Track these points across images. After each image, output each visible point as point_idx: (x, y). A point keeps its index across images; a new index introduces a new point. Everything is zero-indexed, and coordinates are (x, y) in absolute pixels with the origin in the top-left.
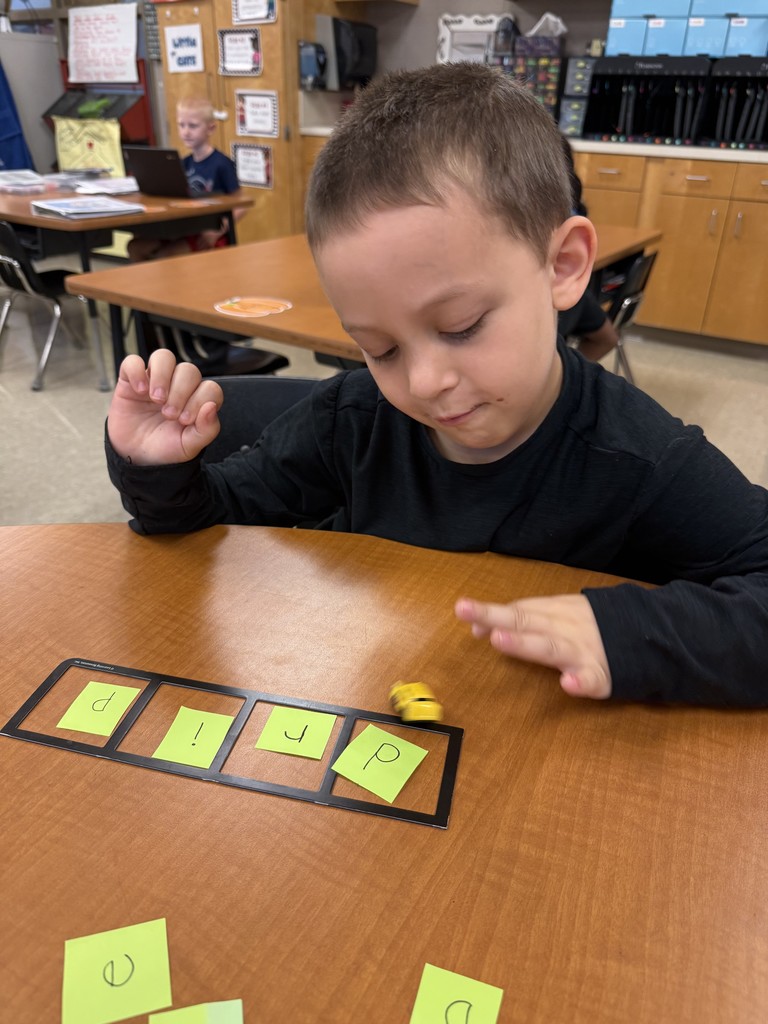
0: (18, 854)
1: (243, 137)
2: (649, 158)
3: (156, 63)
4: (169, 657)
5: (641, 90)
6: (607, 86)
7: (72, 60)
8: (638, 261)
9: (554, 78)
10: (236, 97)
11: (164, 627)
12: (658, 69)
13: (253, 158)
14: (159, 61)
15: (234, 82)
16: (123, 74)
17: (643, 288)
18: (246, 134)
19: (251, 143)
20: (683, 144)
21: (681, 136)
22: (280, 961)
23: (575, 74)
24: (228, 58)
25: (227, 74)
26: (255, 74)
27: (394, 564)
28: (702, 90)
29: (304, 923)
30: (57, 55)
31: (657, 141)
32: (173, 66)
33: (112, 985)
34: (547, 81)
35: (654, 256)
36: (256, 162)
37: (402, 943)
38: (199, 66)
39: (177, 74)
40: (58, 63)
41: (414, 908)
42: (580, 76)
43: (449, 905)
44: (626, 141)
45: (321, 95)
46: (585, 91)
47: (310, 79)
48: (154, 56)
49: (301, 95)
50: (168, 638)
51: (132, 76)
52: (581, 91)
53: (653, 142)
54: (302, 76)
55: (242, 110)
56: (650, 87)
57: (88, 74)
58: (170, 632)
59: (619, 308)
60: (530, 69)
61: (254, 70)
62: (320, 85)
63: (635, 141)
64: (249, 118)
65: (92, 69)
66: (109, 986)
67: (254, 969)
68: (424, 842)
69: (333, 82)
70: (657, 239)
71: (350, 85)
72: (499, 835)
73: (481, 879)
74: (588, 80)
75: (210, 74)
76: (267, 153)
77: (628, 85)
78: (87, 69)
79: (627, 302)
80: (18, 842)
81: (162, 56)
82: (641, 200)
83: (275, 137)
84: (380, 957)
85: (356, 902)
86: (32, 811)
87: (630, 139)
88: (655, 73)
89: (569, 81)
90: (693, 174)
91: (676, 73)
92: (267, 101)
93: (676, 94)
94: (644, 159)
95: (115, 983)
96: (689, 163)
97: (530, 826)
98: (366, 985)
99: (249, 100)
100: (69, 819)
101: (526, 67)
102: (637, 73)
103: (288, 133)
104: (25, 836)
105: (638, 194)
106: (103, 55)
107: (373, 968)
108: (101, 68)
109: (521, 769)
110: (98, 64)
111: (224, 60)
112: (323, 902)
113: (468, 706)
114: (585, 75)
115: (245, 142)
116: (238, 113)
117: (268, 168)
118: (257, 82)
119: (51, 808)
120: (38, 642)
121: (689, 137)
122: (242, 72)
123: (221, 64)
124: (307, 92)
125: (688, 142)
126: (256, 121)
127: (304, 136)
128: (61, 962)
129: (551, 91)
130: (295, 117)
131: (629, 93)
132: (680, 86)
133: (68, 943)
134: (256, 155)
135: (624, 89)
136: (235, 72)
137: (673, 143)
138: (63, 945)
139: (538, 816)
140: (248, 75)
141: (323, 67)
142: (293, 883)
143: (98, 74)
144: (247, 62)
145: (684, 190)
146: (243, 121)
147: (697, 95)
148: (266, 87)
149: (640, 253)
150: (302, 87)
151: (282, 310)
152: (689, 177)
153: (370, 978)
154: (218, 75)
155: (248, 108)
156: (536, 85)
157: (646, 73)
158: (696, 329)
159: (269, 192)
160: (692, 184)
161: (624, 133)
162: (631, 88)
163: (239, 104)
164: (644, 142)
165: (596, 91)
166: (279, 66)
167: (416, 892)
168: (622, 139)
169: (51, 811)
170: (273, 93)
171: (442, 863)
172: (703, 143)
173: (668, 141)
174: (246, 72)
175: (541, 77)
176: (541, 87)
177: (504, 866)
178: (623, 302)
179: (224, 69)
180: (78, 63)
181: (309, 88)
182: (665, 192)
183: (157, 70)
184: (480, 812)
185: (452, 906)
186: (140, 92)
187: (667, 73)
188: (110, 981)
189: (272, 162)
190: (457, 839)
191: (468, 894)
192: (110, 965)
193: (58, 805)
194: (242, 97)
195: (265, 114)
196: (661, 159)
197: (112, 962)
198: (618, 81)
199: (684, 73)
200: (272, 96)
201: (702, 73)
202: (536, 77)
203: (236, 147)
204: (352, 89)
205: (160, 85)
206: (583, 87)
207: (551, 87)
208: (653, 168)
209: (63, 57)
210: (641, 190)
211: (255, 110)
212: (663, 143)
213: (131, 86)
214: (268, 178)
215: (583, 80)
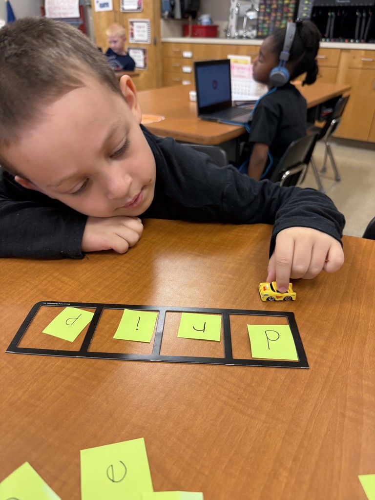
0: (45, 395)
1: (133, 44)
2: (342, 50)
3: (88, 7)
4: (126, 282)
5: (338, 14)
6: (320, 13)
7: (47, 7)
8: (340, 100)
9: (292, 10)
10: (129, 23)
11: (121, 266)
12: (347, 3)
13: (137, 54)
14: (90, 6)
15: (128, 15)
16: (72, 13)
17: (341, 115)
18: (134, 42)
19: (137, 47)
20: (360, 42)
21: (359, 38)
22: (223, 468)
23: (303, 8)
24: (125, 3)
25: (124, 11)
26: (139, 11)
27: (248, 235)
28: (370, 13)
29: (234, 443)
30: (39, 5)
31: (346, 40)
32: (97, 8)
33: (113, 481)
34: (288, 12)
35: (348, 97)
36: (139, 56)
37: (301, 457)
38: (110, 8)
39: (99, 12)
40: (39, 9)
41: (304, 433)
42: (305, 8)
43: (327, 432)
44: (330, 41)
45: (172, 21)
46: (309, 16)
47: (167, 13)
48: (88, 4)
49: (162, 21)
50: (124, 272)
51: (76, 14)
52: (306, 16)
53: (344, 41)
54: (163, 11)
55: (132, 29)
56: (343, 12)
57: (55, 14)
58: (125, 269)
59: (330, 125)
60: (280, 6)
61: (139, 8)
62: (172, 16)
63: (335, 41)
64: (136, 34)
65: (57, 11)
66: (111, 482)
67: (207, 473)
68: (302, 392)
69: (178, 14)
70: (349, 89)
71: (186, 16)
72: (349, 388)
73: (343, 416)
74: (310, 10)
75: (116, 12)
76: (144, 52)
77: (331, 12)
78: (55, 11)
79: (333, 122)
80: (45, 388)
81: (92, 4)
82: (337, 72)
83: (149, 43)
84: (289, 466)
85: (266, 429)
86: (52, 369)
87: (332, 40)
88: (346, 5)
89: (300, 11)
90: (365, 57)
91: (357, 5)
92: (145, 25)
93: (356, 16)
94: (339, 50)
95: (115, 480)
96: (363, 52)
97: (367, 383)
98: (283, 485)
99: (135, 24)
100: (75, 374)
101: (278, 5)
102: (337, 5)
103: (155, 41)
104: (49, 385)
105: (336, 69)
106: (62, 4)
107: (286, 474)
108: (62, 11)
109: (352, 348)
110: (59, 9)
111: (123, 4)
112: (244, 429)
113: (310, 312)
114: (308, 8)
115: (134, 46)
116: (130, 31)
117: (145, 59)
118: (139, 15)
119: (64, 367)
120: (48, 274)
121: (363, 38)
122: (132, 10)
123: (121, 6)
124: (165, 20)
125: (362, 41)
126: (139, 35)
127: (163, 43)
128: (79, 466)
129: (290, 17)
130: (159, 33)
131: (332, 16)
132: (359, 12)
133: (82, 452)
134: (139, 53)
135: (329, 14)
136: (129, 10)
137: (355, 42)
138: (79, 454)
139: (370, 377)
140: (135, 11)
141: (173, 7)
142: (222, 417)
143: (59, 14)
144: (134, 4)
145: (360, 66)
146: (132, 35)
147: (368, 15)
148: (144, 17)
149: (340, 96)
150: (162, 17)
151: (159, 121)
152: (363, 59)
153: (285, 480)
154: (120, 12)
155: (135, 28)
156: (282, 14)
157: (341, 5)
158: (365, 139)
159: (146, 72)
160: (365, 63)
161: (329, 37)
162: (333, 14)
163: (130, 27)
164: (339, 41)
165: (314, 15)
166: (151, 6)
167: (303, 423)
168: (327, 40)
169: (64, 370)
170: (148, 20)
171: (316, 405)
172: (370, 41)
173: (352, 41)
174: (134, 10)
175: (285, 9)
176: (285, 15)
177: (357, 407)
178: (331, 121)
179: (123, 9)
180: (50, 8)
181: (166, 18)
182: (350, 68)
183: (89, 11)
184: (333, 374)
185: (328, 434)
186: (81, 22)
187: (352, 5)
188: (112, 479)
189: (147, 56)
190: (322, 390)
191: (338, 425)
192: (111, 468)
193: (68, 366)
194: (132, 23)
195: (144, 31)
196: (348, 50)
197: (112, 466)
198: (326, 9)
199: (361, 4)
200: (148, 22)
201: (371, 4)
202: (282, 10)
203: (129, 49)
204: (188, 18)
205: (91, 18)
206: (307, 14)
207: (290, 15)
208: (344, 55)
209: (42, 6)
210: (337, 67)
211: (139, 29)
212: (349, 42)
213: (76, 20)
214: (145, 64)
215: (307, 10)
